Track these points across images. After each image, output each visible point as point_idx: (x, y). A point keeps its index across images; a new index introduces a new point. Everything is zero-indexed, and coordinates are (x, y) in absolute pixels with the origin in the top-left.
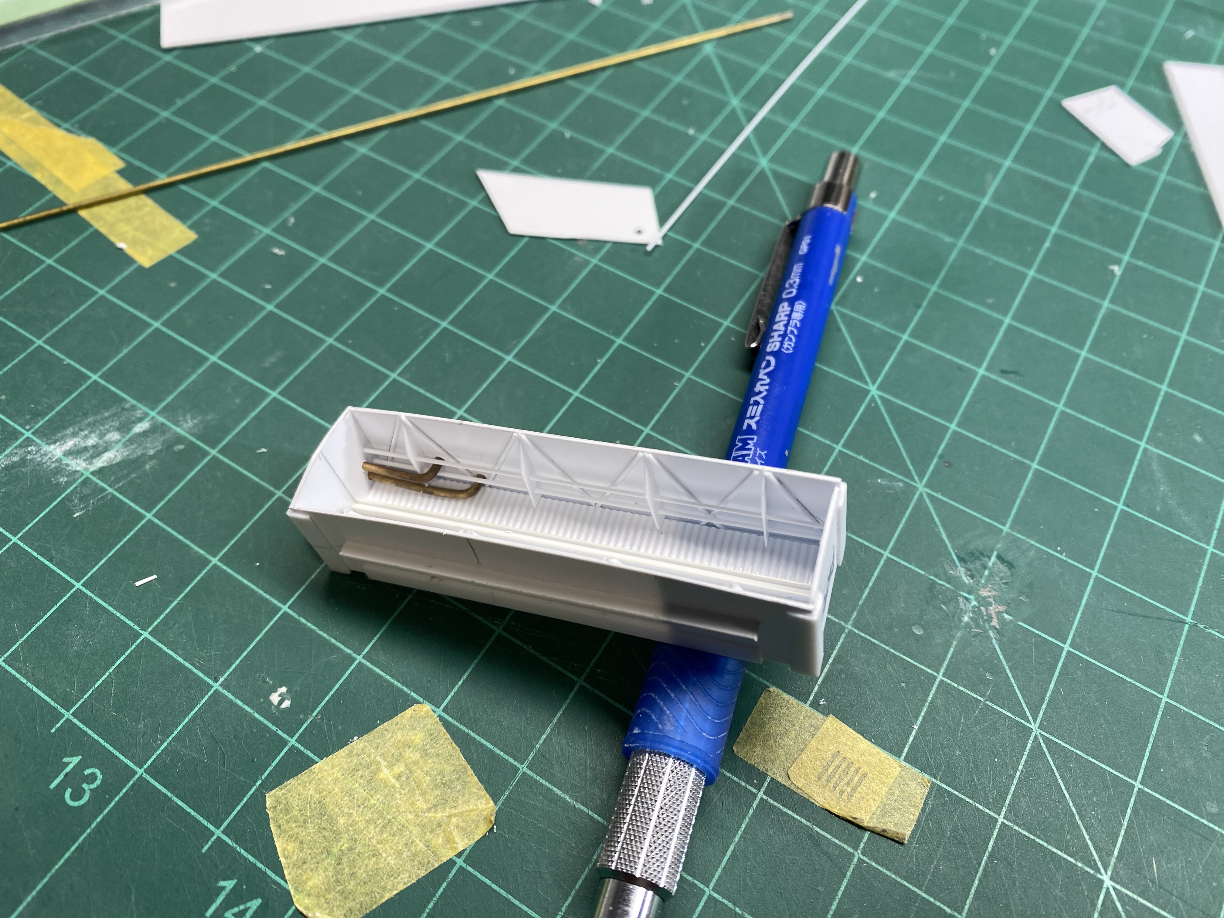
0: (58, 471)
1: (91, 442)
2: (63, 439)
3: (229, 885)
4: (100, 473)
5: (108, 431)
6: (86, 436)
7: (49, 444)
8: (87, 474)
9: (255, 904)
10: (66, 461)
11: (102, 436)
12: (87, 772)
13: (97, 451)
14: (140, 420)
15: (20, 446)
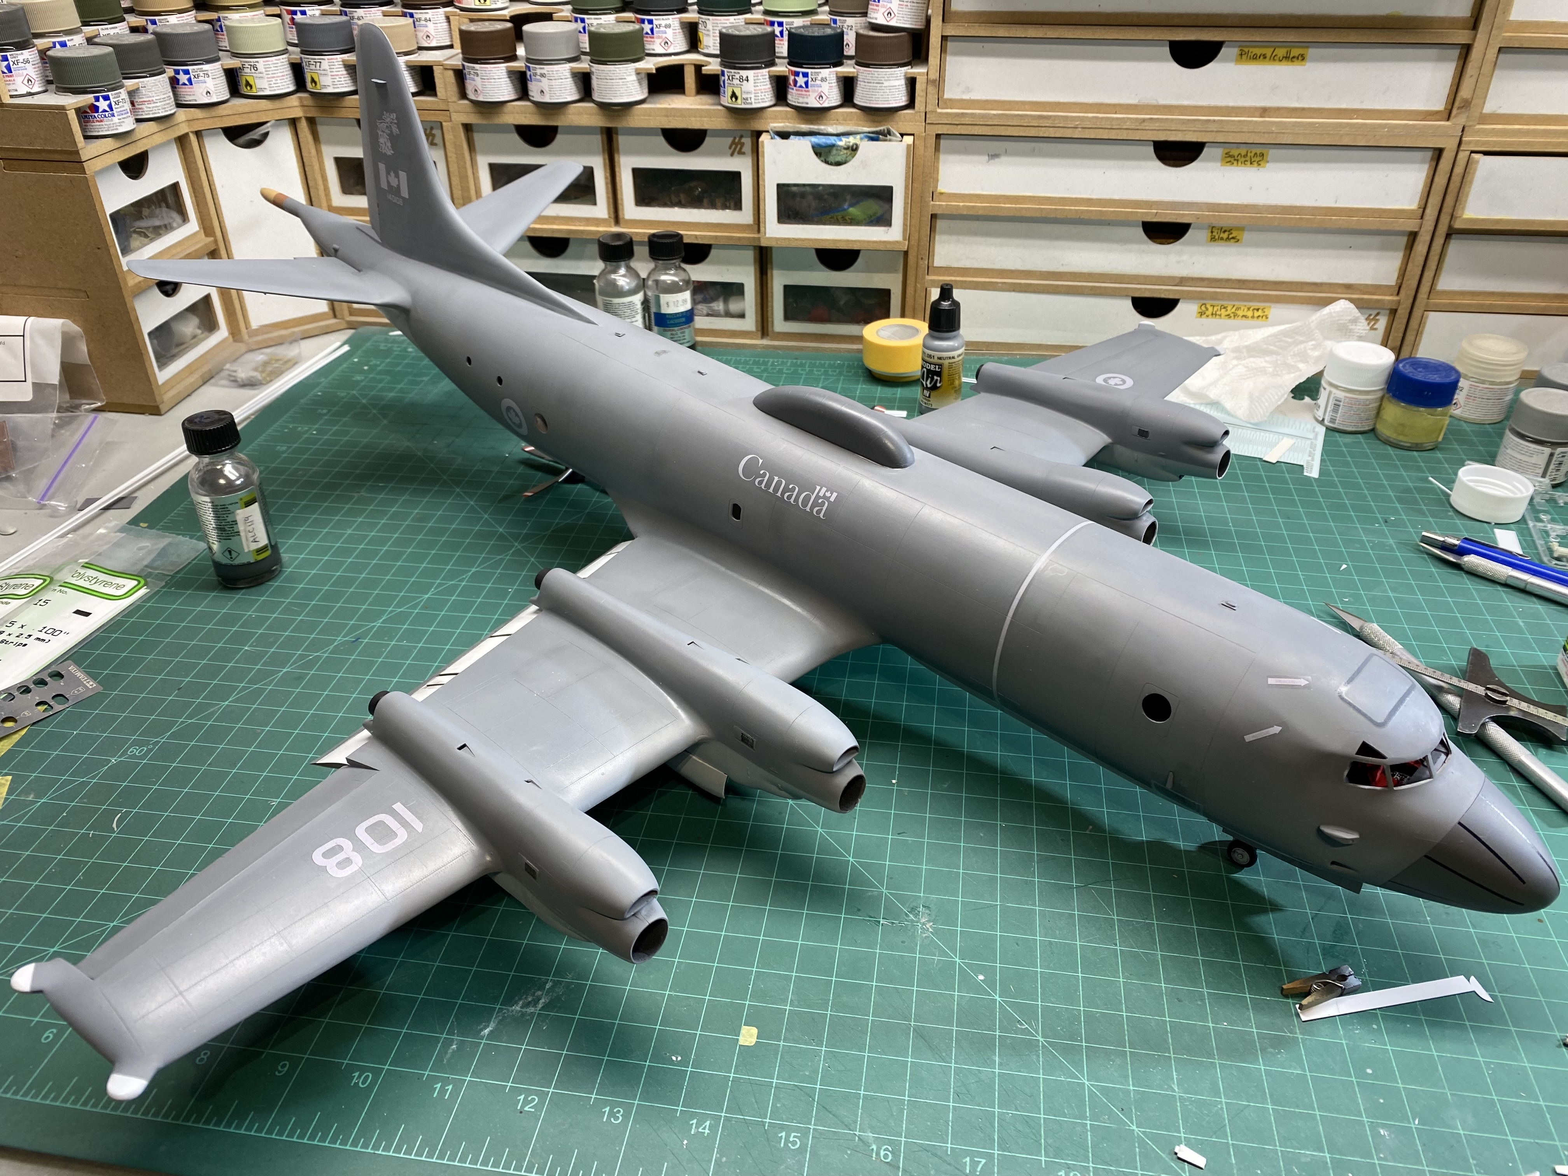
0: (523, 1015)
1: (530, 999)
2: (516, 1003)
3: (695, 1121)
4: (542, 1009)
5: (534, 993)
6: (526, 998)
7: (511, 1007)
8: (538, 1012)
9: (708, 1123)
10: (524, 1010)
11: (533, 995)
12: (615, 1111)
13: (536, 1002)
14: (547, 983)
15: (498, 1012)
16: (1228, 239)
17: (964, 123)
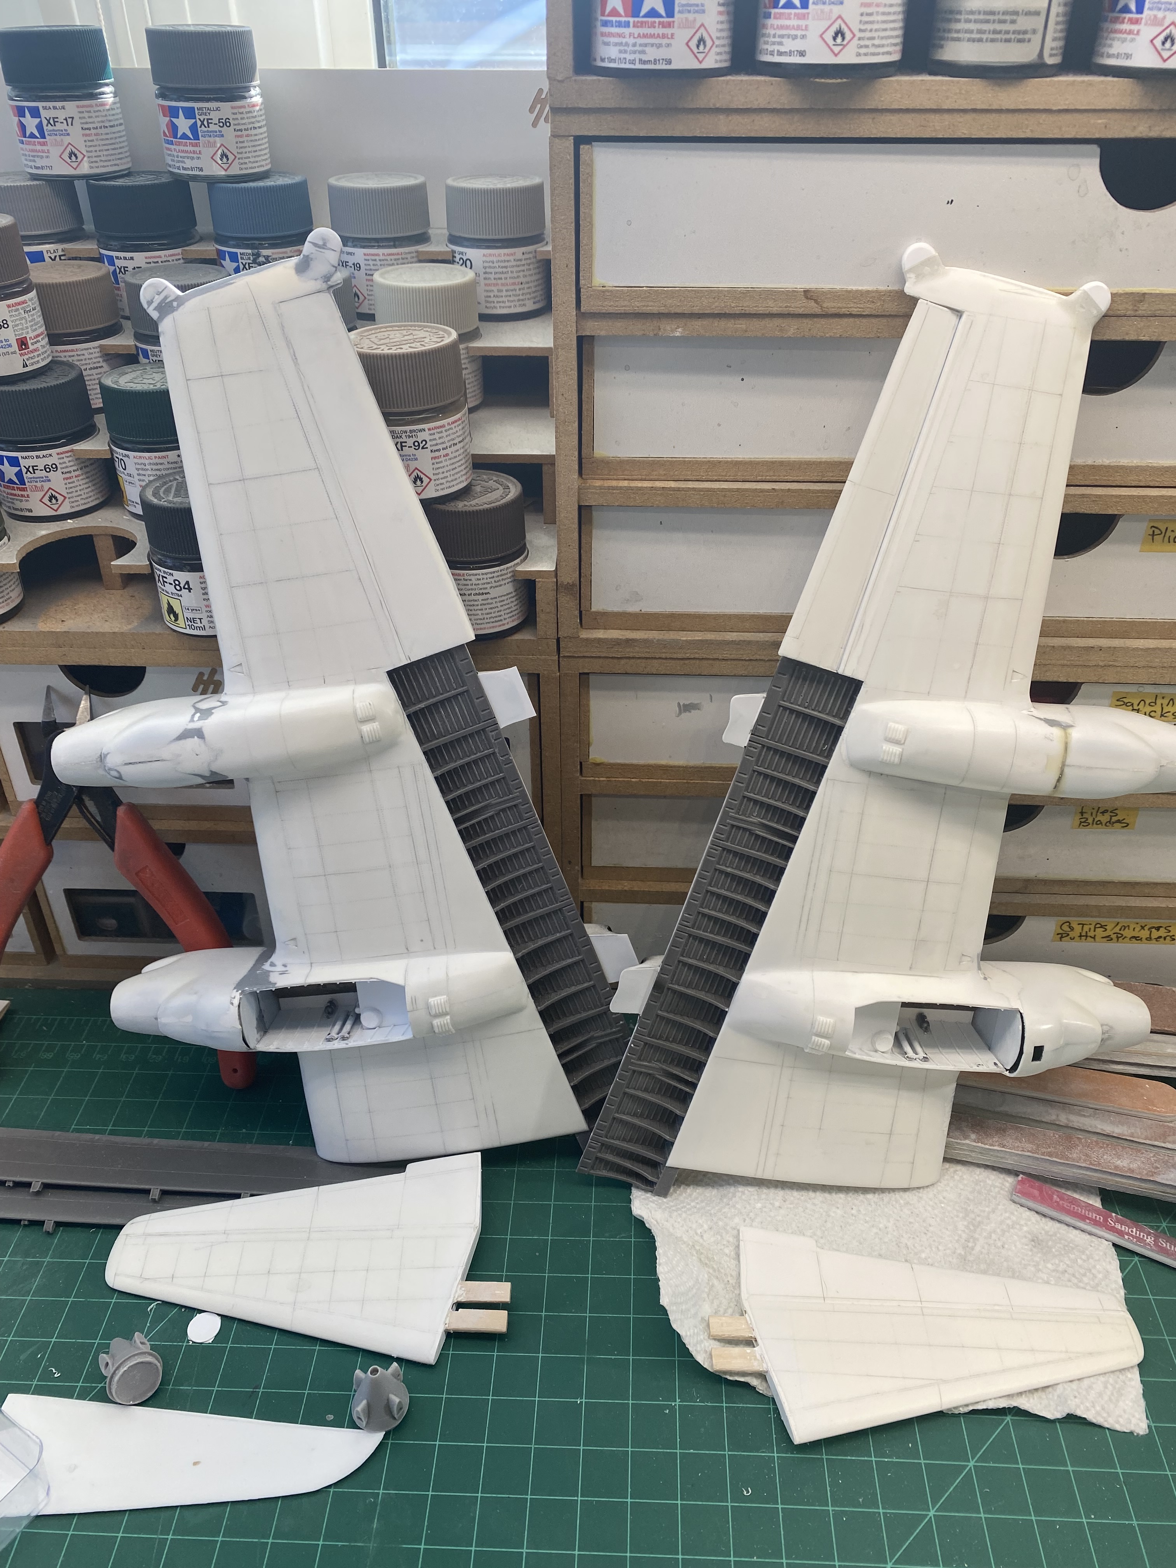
16: (1110, 823)
17: (631, 655)
